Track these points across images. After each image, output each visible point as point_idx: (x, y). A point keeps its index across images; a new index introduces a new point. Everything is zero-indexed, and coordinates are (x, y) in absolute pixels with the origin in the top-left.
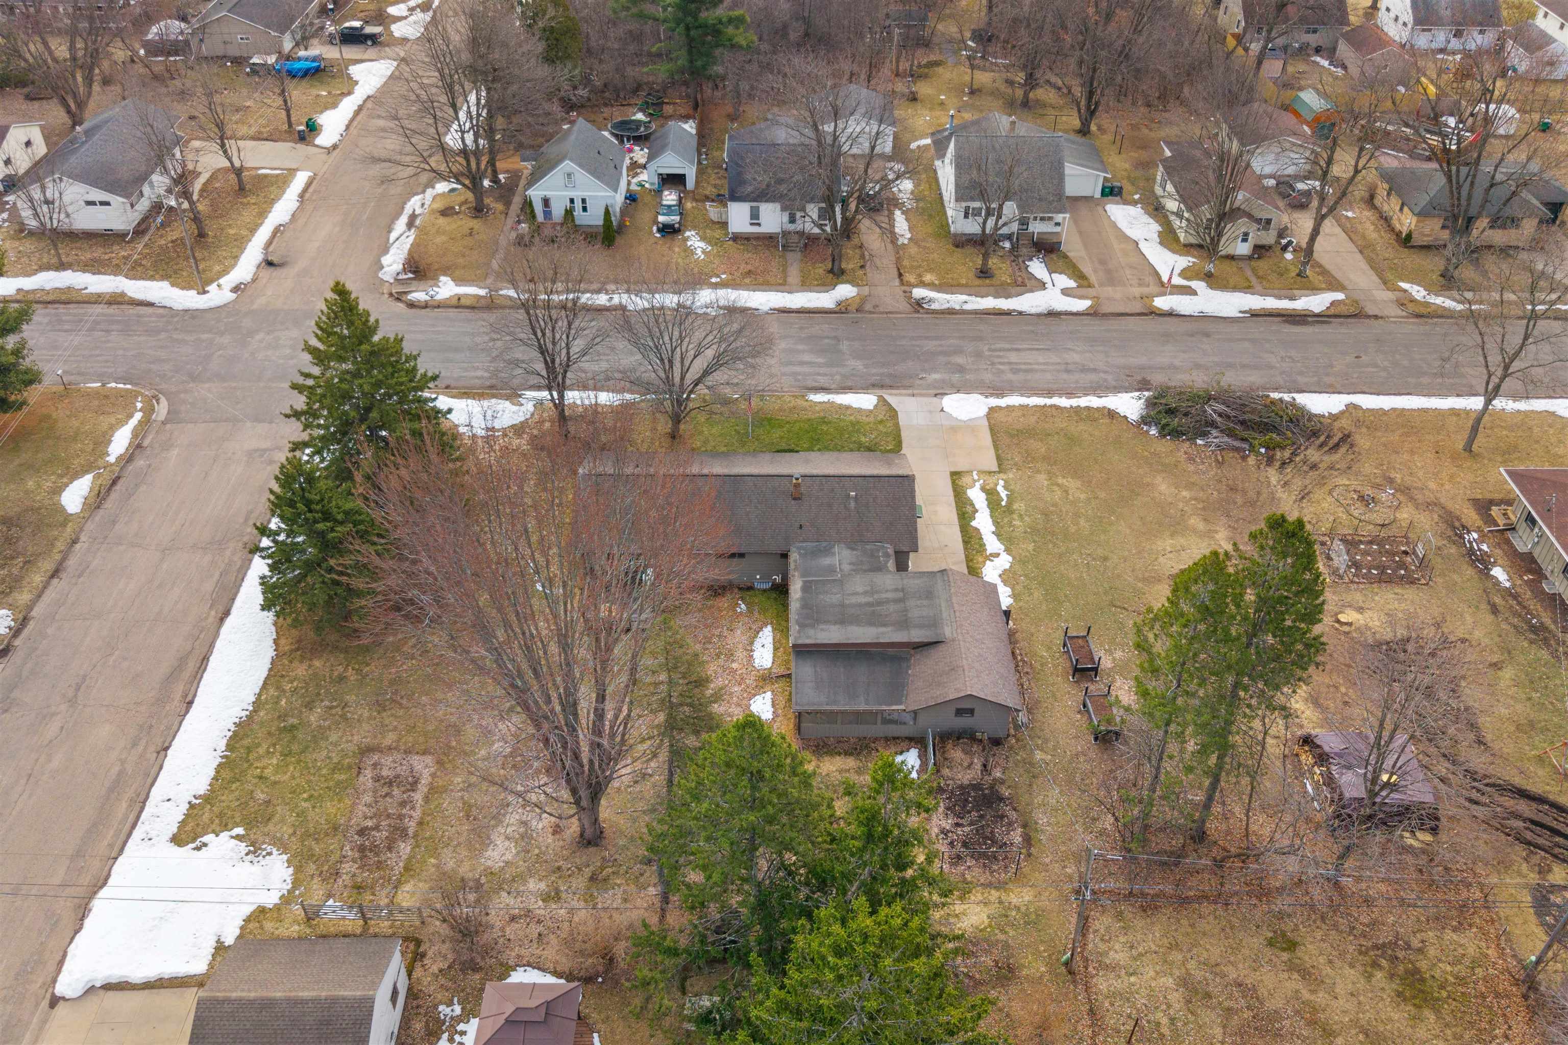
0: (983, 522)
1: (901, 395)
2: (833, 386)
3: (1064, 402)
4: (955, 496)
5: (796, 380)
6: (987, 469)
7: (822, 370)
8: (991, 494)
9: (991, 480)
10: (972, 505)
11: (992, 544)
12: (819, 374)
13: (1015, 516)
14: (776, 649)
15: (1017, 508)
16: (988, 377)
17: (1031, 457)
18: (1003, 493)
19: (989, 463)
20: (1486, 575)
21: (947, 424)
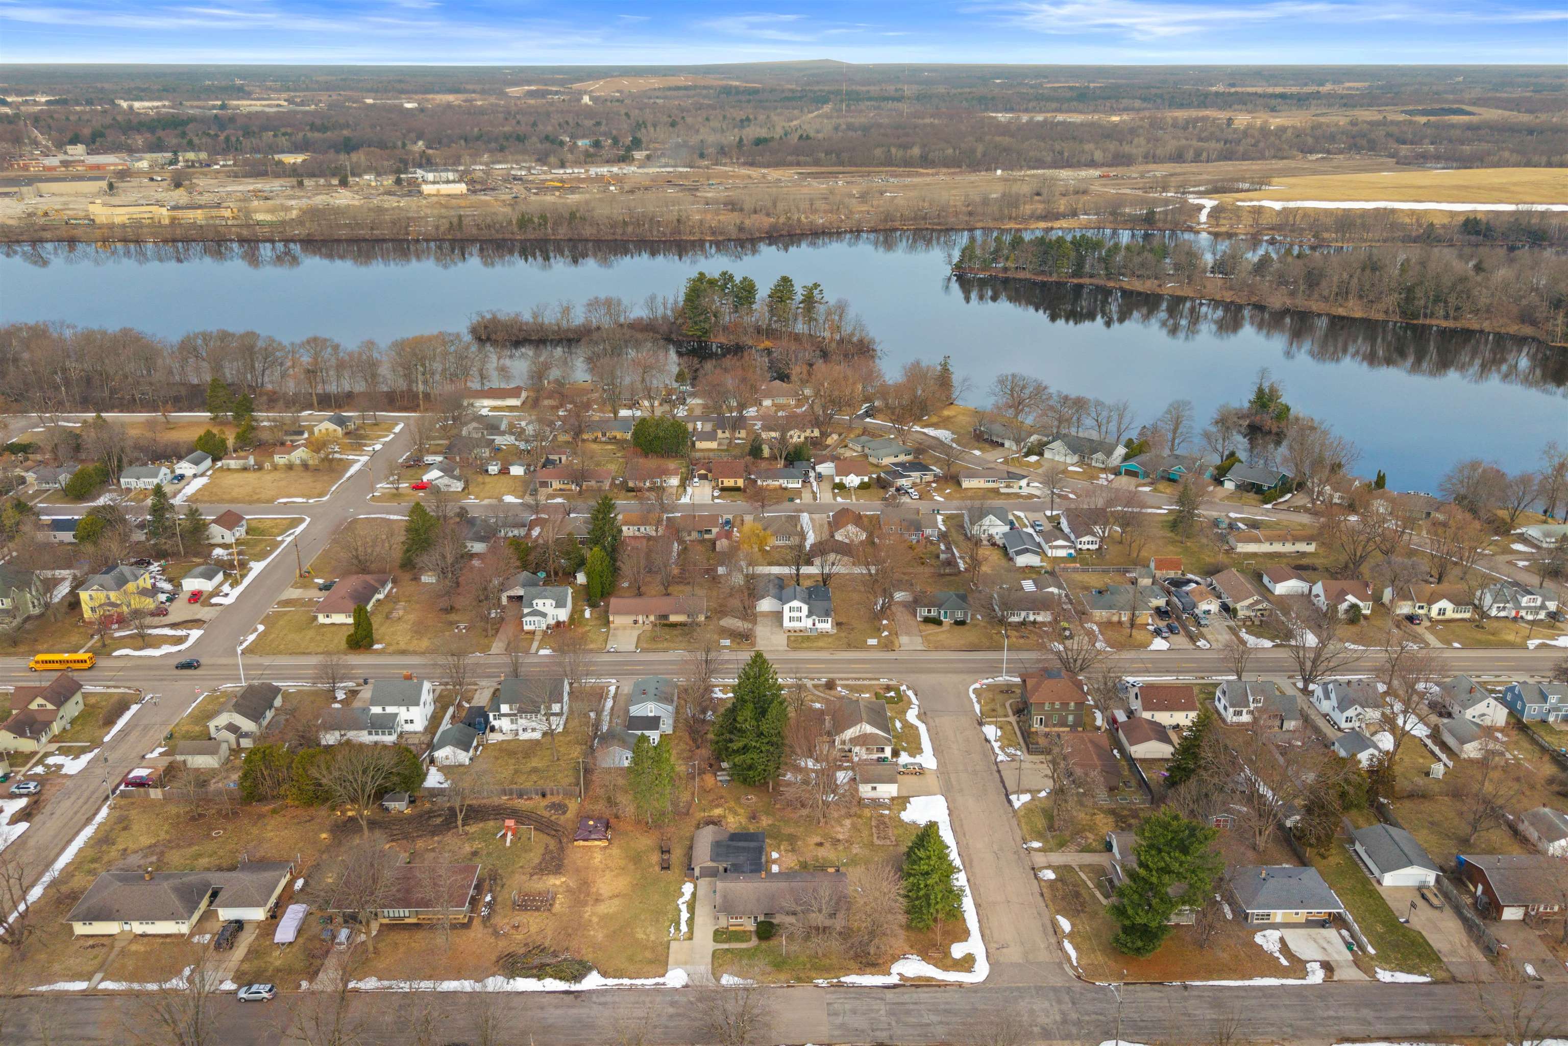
0: (685, 916)
1: (707, 986)
2: (742, 992)
3: (626, 981)
4: (693, 928)
5: (761, 995)
6: (676, 942)
8: (678, 929)
9: (676, 937)
10: (687, 924)
11: (684, 908)
13: (671, 919)
14: (771, 868)
15: (668, 924)
16: (658, 999)
17: (653, 950)
18: (672, 930)
19: (674, 945)
20: (494, 898)
21: (688, 967)
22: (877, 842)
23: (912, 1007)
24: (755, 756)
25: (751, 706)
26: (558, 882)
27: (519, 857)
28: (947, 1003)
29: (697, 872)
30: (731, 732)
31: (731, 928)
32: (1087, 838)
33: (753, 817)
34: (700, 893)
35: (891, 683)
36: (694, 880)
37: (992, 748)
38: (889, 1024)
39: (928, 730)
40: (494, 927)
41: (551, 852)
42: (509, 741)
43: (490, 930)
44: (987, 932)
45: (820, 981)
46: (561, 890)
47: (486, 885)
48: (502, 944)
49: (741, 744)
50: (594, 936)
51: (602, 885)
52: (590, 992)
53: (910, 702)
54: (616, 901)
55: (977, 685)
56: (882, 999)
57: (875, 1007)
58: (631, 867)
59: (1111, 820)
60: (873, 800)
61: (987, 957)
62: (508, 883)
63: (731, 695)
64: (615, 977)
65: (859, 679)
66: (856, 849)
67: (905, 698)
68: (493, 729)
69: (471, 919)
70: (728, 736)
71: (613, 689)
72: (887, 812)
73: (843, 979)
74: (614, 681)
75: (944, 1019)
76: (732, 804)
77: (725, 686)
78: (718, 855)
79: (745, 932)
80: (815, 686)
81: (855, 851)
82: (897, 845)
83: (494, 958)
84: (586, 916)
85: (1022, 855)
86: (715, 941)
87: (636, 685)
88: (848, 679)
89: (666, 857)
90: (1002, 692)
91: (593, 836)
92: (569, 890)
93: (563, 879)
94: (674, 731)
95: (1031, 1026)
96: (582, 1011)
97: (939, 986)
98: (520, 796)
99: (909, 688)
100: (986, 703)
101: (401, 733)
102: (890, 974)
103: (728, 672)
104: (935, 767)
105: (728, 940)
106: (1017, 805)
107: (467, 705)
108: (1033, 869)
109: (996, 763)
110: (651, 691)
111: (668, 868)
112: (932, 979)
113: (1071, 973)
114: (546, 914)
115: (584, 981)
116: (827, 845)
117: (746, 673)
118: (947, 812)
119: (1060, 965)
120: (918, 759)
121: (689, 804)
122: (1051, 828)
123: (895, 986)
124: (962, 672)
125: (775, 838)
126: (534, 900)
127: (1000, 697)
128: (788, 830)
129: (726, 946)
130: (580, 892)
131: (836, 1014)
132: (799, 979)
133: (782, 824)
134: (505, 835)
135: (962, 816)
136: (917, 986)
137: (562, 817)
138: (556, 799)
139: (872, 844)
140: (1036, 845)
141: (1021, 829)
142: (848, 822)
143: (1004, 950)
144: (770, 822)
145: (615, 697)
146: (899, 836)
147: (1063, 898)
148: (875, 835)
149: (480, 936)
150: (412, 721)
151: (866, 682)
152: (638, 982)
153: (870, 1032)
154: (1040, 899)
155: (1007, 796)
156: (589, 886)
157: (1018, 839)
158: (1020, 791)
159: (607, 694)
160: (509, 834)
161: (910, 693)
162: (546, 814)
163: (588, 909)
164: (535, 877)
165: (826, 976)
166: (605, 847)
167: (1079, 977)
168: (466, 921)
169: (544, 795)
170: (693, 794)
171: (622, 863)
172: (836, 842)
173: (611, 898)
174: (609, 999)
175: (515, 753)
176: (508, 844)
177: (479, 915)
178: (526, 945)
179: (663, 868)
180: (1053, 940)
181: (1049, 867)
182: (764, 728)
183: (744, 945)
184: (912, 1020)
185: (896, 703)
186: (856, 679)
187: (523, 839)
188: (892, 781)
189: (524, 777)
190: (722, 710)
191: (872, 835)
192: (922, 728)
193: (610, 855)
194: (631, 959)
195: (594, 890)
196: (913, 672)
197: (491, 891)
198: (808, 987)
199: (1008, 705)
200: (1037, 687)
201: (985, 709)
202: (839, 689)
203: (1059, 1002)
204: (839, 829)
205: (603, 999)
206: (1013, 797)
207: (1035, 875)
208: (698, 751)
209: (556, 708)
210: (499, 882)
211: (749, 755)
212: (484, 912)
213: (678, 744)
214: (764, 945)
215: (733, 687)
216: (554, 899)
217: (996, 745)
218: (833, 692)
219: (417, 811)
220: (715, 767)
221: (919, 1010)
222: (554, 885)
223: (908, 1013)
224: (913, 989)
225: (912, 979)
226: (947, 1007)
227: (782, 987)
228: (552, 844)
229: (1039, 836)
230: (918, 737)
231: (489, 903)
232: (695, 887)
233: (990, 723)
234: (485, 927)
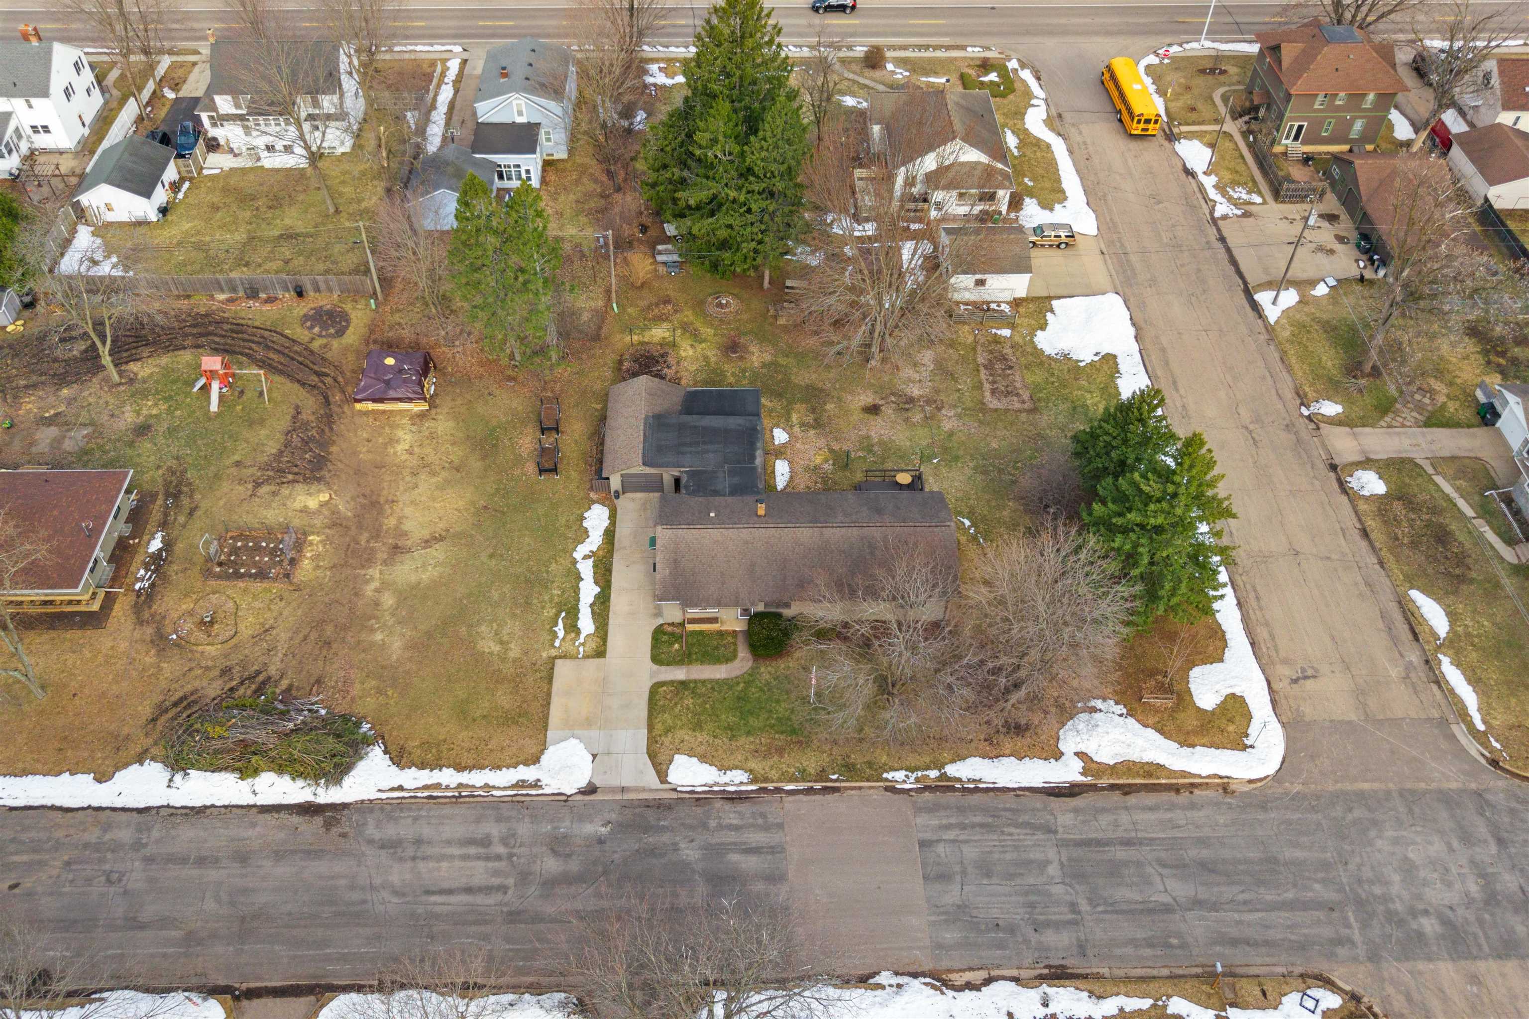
0: (588, 590)
1: (636, 790)
2: (718, 804)
3: (448, 777)
4: (607, 624)
5: (763, 815)
6: (568, 662)
7: (732, 837)
8: (573, 628)
9: (568, 647)
10: (593, 613)
11: (586, 569)
12: (737, 828)
13: (556, 599)
14: (773, 472)
15: (548, 612)
16: (524, 829)
17: (516, 682)
18: (560, 630)
19: (563, 669)
20: (168, 545)
21: (594, 733)
22: (993, 403)
23: (1121, 853)
24: (736, 222)
25: (724, 106)
26: (312, 503)
27: (234, 438)
28: (1203, 842)
29: (615, 483)
30: (684, 165)
31: (690, 627)
32: (1432, 392)
33: (732, 347)
34: (623, 531)
35: (988, 54)
36: (610, 500)
37: (1201, 188)
38: (1073, 907)
39: (1071, 152)
40: (159, 622)
41: (306, 425)
42: (243, 171)
43: (149, 630)
44: (1262, 634)
45: (900, 775)
46: (318, 522)
47: (156, 515)
48: (170, 668)
49: (704, 195)
50: (383, 646)
51: (408, 511)
52: (364, 807)
53: (1028, 94)
54: (438, 552)
55: (1152, 59)
56: (1050, 830)
57: (1036, 855)
58: (475, 464)
59: (1470, 346)
60: (974, 304)
61: (1274, 703)
62: (204, 505)
63: (681, 79)
64: (422, 766)
65: (927, 47)
66: (949, 422)
67: (1017, 85)
68: (213, 146)
69: (109, 600)
70: (676, 172)
71: (454, 66)
72: (1006, 332)
73: (952, 770)
74: (458, 49)
75: (1203, 894)
76: (688, 315)
77: (669, 60)
78: (660, 449)
79: (721, 634)
80: (843, 61)
81: (947, 426)
82: (1034, 410)
83: (146, 710)
84: (369, 590)
85: (1305, 435)
86: (656, 659)
87: (491, 57)
88: (904, 48)
89: (548, 441)
90: (1202, 71)
91: (392, 394)
92: (336, 523)
93: (324, 497)
94: (571, 152)
95: (1414, 913)
96: (340, 867)
97: (1176, 789)
98: (252, 293)
99: (1023, 66)
100: (1177, 96)
101: (32, 152)
102: (1058, 755)
103: (673, 34)
104: (1094, 232)
105: (684, 659)
106: (1273, 314)
107: (170, 95)
108: (1333, 467)
109: (1214, 221)
110: (519, 71)
111: (554, 470)
112: (1153, 769)
113: (1474, 748)
114: (277, 587)
115: (348, 781)
116: (888, 411)
117: (711, 30)
118: (1132, 331)
119: (1443, 723)
120: (1059, 215)
121: (601, 316)
122: (1353, 369)
123: (1072, 791)
124: (1120, 33)
125: (780, 395)
126: (257, 549)
127: (1200, 82)
128: (803, 377)
129: (679, 674)
130: (360, 527)
131: (944, 877)
132: (850, 770)
133: (791, 361)
134: (206, 389)
135: (1164, 340)
136: (1127, 790)
137: (335, 344)
138: (325, 301)
139: (982, 407)
140: (1330, 409)
141: (1289, 369)
142: (927, 357)
143: (1309, 684)
144: (767, 357)
145: (457, 82)
146: (1038, 388)
147: (1414, 545)
148: (987, 386)
149: (123, 646)
150: (46, 129)
151: (939, 54)
152: (477, 778)
153: (1029, 930)
154: (1364, 544)
155: (1248, 294)
156: (381, 512)
157: (1289, 394)
158: (1278, 285)
159: (443, 74)
160: (215, 386)
161: (1026, 75)
162: (301, 334)
163: (374, 572)
164: (264, 489)
165: (912, 760)
166: (422, 415)
167: (1494, 763)
168: (95, 607)
169: (300, 294)
170: (608, 291)
171: (456, 454)
172: (907, 403)
173: (427, 543)
174: (403, 829)
175: (254, 198)
176: (214, 407)
177: (130, 589)
178: (226, 672)
179: (542, 471)
180: (1414, 657)
181: (1367, 463)
182: (755, 157)
183: (718, 672)
184: (1125, 894)
185: (1003, 96)
186: (920, 47)
187: (248, 394)
188: (1021, 266)
189: (265, 251)
190: (663, 111)
191: (979, 387)
192: (1059, 148)
193: (432, 436)
194: (462, 714)
195: (391, 522)
196: (1028, 33)
197: (164, 525)
198: (872, 791)
199: (1217, 97)
200: (1304, 61)
201: (1175, 106)
202: (890, 67)
203: (1467, 839)
204: (907, 372)
205: (391, 831)
206: (1263, 298)
207: (1341, 484)
208: (618, 197)
209: (328, 103)
210: (185, 501)
211: (722, 218)
212: (142, 579)
213: (577, 182)
214: (767, 671)
215: (686, 62)
216: (299, 546)
217: (1209, 182)
218: (877, 74)
219: (35, 328)
220: (652, 233)
221: (1139, 864)
222: (305, 510)
223: (1114, 870)
224: (1116, 796)
225: (1113, 769)
226: (1205, 853)
227: (810, 791)
228: (309, 404)
229: (1332, 390)
230: (1052, 166)
231: (157, 557)
232: (613, 517)
233: (1190, 136)
234: (140, 622)
